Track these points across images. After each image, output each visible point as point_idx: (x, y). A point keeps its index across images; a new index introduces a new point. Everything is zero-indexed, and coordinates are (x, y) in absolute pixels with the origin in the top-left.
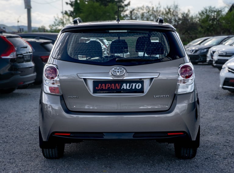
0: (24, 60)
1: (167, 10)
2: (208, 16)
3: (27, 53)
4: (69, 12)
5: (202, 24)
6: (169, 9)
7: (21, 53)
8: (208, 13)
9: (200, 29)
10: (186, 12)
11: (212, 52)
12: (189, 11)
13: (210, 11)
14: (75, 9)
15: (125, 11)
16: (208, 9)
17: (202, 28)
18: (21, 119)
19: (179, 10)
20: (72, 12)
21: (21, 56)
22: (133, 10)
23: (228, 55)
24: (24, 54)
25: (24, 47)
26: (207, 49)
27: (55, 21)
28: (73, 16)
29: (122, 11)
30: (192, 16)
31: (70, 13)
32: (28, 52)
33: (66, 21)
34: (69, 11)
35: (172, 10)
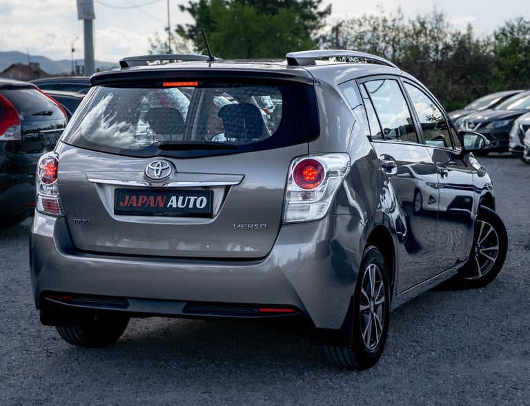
1: (418, 25)
2: (516, 42)
3: (52, 128)
4: (186, 29)
5: (501, 60)
6: (422, 24)
7: (36, 128)
8: (516, 34)
9: (495, 71)
10: (464, 32)
11: (521, 127)
12: (470, 28)
13: (520, 29)
14: (199, 22)
15: (322, 26)
16: (516, 24)
17: (501, 69)
19: (445, 25)
20: (193, 29)
21: (36, 135)
22: (340, 25)
25: (44, 114)
26: (512, 120)
27: (151, 49)
28: (195, 37)
30: (478, 41)
31: (189, 31)
32: (54, 125)
33: (177, 48)
34: (187, 25)
35: (429, 26)
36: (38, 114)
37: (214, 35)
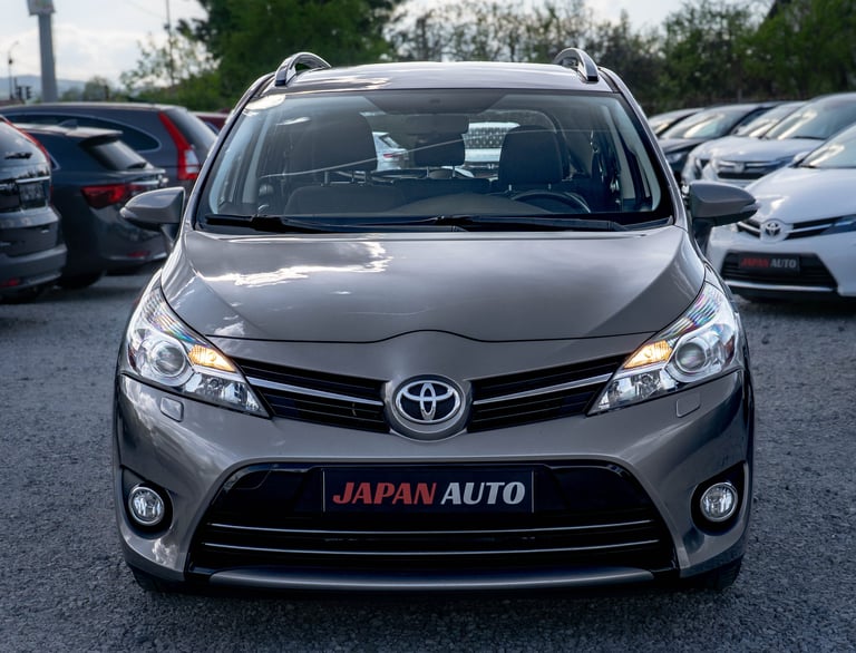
0: (21, 202)
1: (545, 13)
2: (697, 35)
3: (31, 176)
4: (193, 26)
5: (674, 63)
6: (552, 11)
7: (8, 177)
8: (697, 22)
9: (664, 81)
10: (616, 22)
11: (699, 163)
12: (624, 17)
13: (704, 15)
14: (213, 14)
15: (397, 19)
16: (697, 7)
17: (673, 77)
18: (7, 407)
19: (588, 13)
20: (203, 27)
21: (10, 187)
22: (428, 16)
23: (750, 171)
24: (21, 178)
25: (20, 156)
26: (685, 153)
27: (142, 58)
28: (207, 38)
29: (385, 19)
30: (637, 36)
31: (198, 29)
32: (34, 172)
33: (181, 58)
34: (194, 20)
35: (562, 15)
36: (12, 157)
37: (236, 36)
